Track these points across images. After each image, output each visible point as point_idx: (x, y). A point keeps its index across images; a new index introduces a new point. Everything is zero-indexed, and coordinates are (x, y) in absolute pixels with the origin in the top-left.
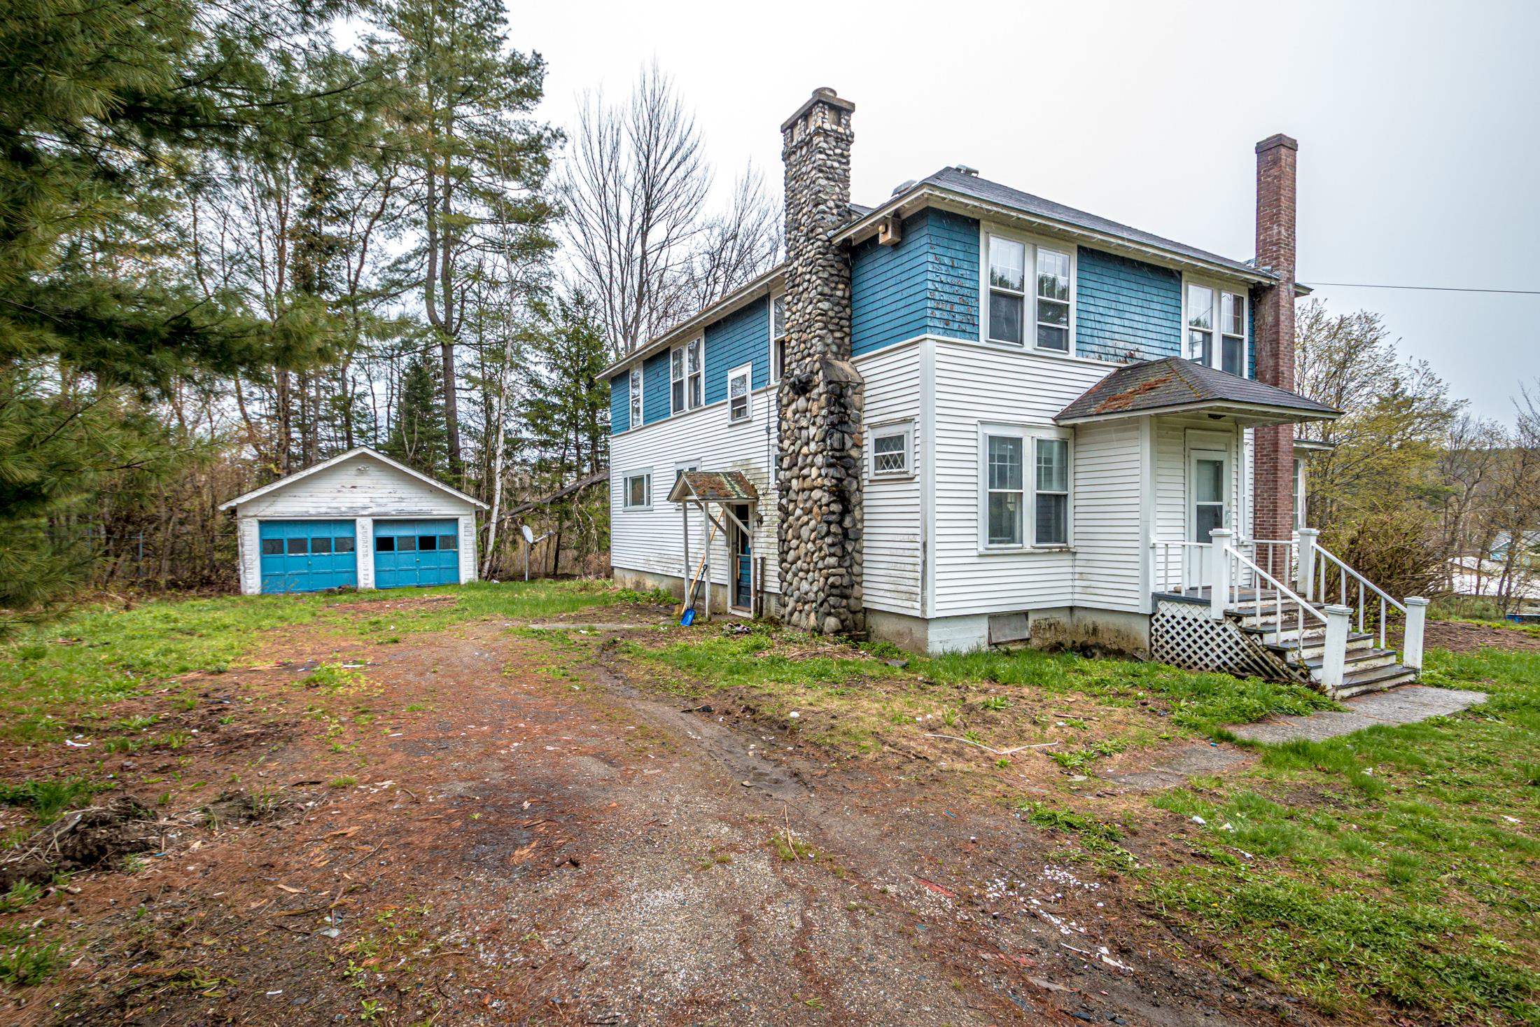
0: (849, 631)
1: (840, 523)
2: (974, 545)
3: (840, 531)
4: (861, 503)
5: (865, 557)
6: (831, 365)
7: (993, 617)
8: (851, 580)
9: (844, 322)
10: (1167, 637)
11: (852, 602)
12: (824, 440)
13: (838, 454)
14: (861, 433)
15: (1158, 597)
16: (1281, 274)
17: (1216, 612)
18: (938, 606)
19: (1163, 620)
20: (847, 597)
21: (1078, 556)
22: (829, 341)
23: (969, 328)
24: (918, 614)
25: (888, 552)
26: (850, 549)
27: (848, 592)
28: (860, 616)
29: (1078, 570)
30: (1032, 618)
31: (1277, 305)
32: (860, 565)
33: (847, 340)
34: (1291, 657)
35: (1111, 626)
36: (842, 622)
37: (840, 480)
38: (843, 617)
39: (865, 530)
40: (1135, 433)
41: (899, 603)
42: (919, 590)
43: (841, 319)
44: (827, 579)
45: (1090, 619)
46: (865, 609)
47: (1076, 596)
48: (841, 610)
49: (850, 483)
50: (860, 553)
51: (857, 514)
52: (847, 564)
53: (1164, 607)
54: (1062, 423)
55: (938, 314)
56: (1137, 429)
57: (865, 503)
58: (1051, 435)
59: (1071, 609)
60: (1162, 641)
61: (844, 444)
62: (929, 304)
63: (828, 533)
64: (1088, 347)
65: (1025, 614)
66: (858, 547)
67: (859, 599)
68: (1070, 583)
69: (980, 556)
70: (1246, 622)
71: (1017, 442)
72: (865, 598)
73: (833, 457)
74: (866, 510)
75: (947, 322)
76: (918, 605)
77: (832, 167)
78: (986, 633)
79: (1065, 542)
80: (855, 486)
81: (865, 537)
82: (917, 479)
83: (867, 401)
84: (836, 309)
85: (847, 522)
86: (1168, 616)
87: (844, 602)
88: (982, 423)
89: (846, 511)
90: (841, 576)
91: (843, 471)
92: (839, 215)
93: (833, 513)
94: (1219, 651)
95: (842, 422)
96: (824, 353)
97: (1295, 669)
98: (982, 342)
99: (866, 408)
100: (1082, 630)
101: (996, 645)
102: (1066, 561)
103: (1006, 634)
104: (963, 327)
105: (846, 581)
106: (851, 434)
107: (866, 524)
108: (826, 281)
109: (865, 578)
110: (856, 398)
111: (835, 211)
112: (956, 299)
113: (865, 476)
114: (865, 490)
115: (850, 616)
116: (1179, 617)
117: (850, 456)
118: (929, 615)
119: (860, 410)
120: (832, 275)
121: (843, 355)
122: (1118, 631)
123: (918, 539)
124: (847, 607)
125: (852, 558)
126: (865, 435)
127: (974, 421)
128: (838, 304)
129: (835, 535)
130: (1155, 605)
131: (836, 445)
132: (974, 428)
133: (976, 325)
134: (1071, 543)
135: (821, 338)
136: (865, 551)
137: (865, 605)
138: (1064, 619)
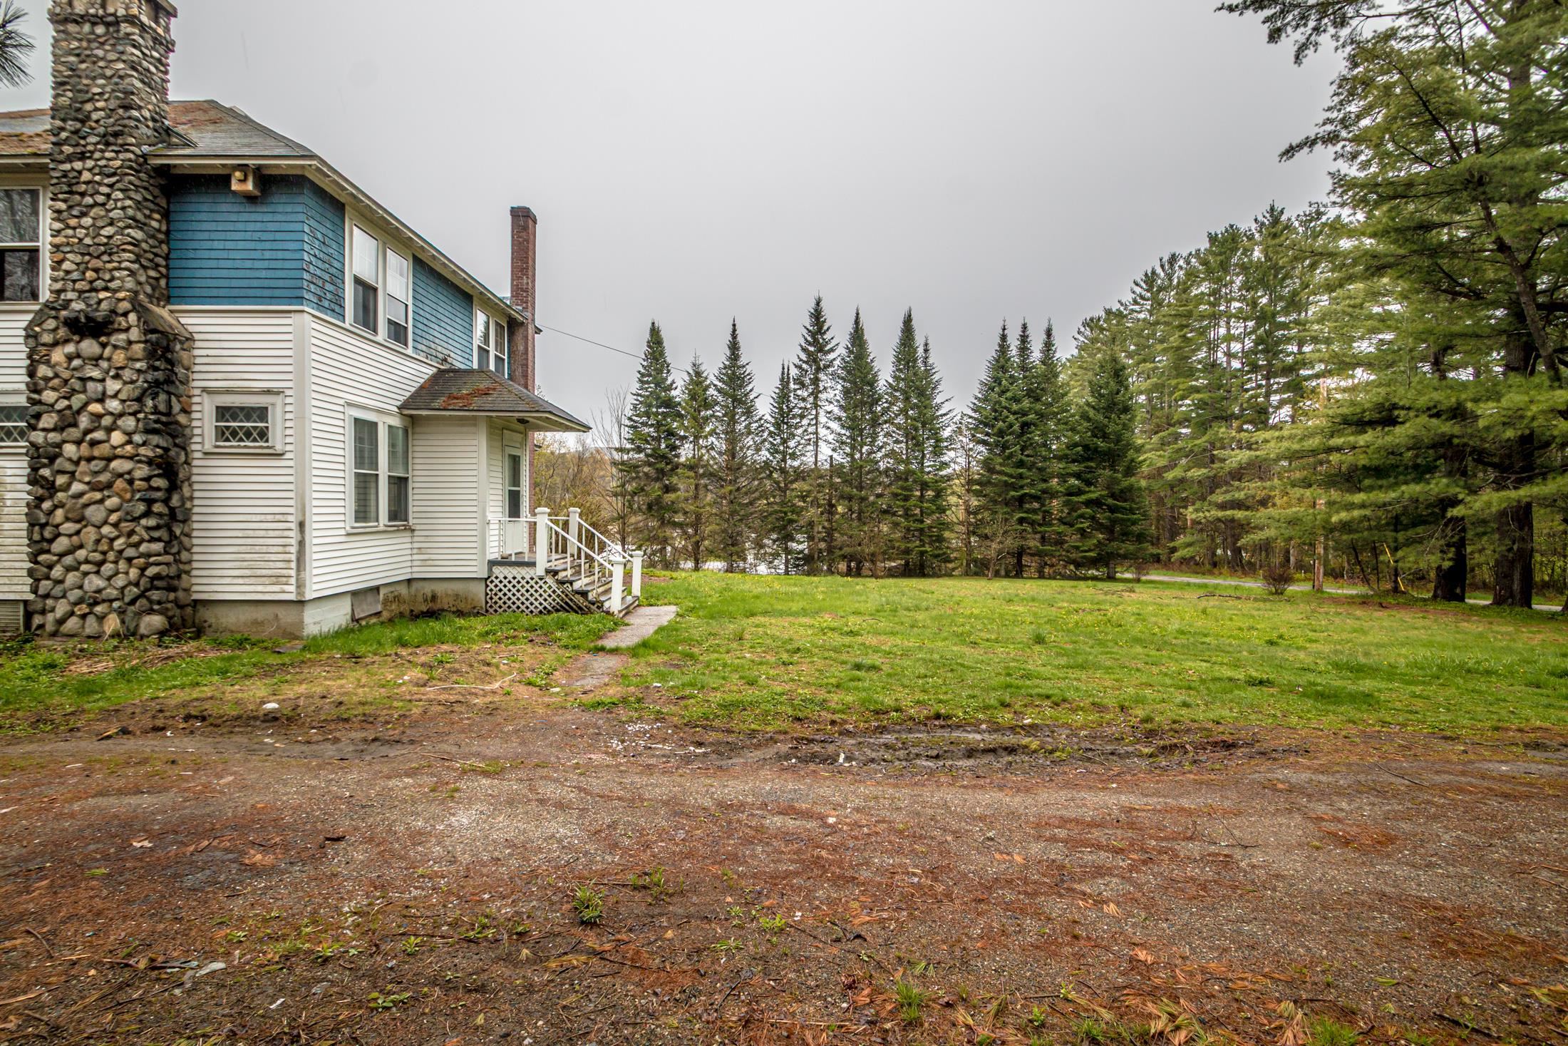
0: (177, 630)
1: (166, 501)
2: (342, 525)
3: (166, 511)
4: (188, 479)
5: (195, 541)
6: (147, 309)
7: (354, 594)
8: (179, 569)
9: (161, 261)
10: (500, 594)
11: (180, 594)
12: (139, 400)
13: (164, 419)
14: (190, 397)
15: (492, 563)
16: (528, 315)
17: (540, 570)
18: (315, 587)
19: (497, 582)
20: (174, 589)
21: (416, 533)
22: (143, 279)
23: (337, 309)
24: (292, 597)
25: (240, 534)
26: (178, 532)
27: (176, 582)
28: (189, 610)
29: (416, 545)
30: (382, 592)
31: (526, 338)
32: (188, 550)
33: (163, 282)
34: (591, 596)
35: (450, 592)
36: (170, 618)
37: (166, 450)
38: (170, 614)
39: (196, 510)
40: (472, 429)
41: (260, 588)
42: (293, 573)
43: (156, 255)
44: (143, 570)
45: (428, 589)
46: (196, 601)
47: (415, 569)
48: (169, 605)
49: (178, 454)
50: (188, 535)
51: (186, 491)
52: (174, 550)
53: (497, 571)
54: (406, 412)
55: (312, 287)
56: (475, 425)
57: (194, 478)
58: (396, 422)
59: (409, 581)
60: (496, 598)
61: (171, 407)
62: (306, 276)
63: (147, 514)
64: (420, 347)
65: (376, 589)
66: (186, 530)
67: (187, 590)
68: (409, 558)
69: (348, 534)
70: (561, 575)
71: (374, 425)
72: (195, 588)
73: (156, 422)
74: (196, 487)
75: (320, 298)
76: (292, 588)
77: (148, 70)
78: (349, 610)
79: (406, 520)
80: (183, 458)
81: (195, 518)
82: (288, 456)
83: (198, 360)
84: (151, 241)
85: (175, 501)
86: (501, 577)
87: (172, 596)
88: (350, 404)
89: (174, 487)
90: (168, 564)
91: (170, 440)
92: (156, 130)
93: (158, 489)
94: (541, 600)
95: (169, 381)
96: (136, 293)
97: (593, 604)
98: (347, 326)
99: (197, 368)
100: (420, 599)
101: (357, 621)
102: (405, 538)
103: (363, 611)
104: (333, 306)
105: (173, 571)
106: (178, 397)
107: (196, 502)
108: (139, 205)
109: (195, 565)
110: (184, 355)
111: (150, 124)
112: (327, 277)
113: (194, 447)
114: (195, 463)
115: (178, 612)
116: (510, 577)
117: (177, 423)
118: (308, 596)
119: (187, 369)
120: (146, 199)
121: (159, 300)
122: (457, 595)
123: (290, 518)
124: (176, 602)
125: (181, 543)
126: (195, 400)
127: (342, 402)
128: (153, 237)
129: (160, 515)
130: (490, 570)
131: (162, 407)
132: (341, 409)
133: (342, 307)
134: (411, 521)
135: (132, 273)
136: (195, 534)
137: (195, 596)
138: (403, 590)
